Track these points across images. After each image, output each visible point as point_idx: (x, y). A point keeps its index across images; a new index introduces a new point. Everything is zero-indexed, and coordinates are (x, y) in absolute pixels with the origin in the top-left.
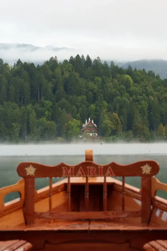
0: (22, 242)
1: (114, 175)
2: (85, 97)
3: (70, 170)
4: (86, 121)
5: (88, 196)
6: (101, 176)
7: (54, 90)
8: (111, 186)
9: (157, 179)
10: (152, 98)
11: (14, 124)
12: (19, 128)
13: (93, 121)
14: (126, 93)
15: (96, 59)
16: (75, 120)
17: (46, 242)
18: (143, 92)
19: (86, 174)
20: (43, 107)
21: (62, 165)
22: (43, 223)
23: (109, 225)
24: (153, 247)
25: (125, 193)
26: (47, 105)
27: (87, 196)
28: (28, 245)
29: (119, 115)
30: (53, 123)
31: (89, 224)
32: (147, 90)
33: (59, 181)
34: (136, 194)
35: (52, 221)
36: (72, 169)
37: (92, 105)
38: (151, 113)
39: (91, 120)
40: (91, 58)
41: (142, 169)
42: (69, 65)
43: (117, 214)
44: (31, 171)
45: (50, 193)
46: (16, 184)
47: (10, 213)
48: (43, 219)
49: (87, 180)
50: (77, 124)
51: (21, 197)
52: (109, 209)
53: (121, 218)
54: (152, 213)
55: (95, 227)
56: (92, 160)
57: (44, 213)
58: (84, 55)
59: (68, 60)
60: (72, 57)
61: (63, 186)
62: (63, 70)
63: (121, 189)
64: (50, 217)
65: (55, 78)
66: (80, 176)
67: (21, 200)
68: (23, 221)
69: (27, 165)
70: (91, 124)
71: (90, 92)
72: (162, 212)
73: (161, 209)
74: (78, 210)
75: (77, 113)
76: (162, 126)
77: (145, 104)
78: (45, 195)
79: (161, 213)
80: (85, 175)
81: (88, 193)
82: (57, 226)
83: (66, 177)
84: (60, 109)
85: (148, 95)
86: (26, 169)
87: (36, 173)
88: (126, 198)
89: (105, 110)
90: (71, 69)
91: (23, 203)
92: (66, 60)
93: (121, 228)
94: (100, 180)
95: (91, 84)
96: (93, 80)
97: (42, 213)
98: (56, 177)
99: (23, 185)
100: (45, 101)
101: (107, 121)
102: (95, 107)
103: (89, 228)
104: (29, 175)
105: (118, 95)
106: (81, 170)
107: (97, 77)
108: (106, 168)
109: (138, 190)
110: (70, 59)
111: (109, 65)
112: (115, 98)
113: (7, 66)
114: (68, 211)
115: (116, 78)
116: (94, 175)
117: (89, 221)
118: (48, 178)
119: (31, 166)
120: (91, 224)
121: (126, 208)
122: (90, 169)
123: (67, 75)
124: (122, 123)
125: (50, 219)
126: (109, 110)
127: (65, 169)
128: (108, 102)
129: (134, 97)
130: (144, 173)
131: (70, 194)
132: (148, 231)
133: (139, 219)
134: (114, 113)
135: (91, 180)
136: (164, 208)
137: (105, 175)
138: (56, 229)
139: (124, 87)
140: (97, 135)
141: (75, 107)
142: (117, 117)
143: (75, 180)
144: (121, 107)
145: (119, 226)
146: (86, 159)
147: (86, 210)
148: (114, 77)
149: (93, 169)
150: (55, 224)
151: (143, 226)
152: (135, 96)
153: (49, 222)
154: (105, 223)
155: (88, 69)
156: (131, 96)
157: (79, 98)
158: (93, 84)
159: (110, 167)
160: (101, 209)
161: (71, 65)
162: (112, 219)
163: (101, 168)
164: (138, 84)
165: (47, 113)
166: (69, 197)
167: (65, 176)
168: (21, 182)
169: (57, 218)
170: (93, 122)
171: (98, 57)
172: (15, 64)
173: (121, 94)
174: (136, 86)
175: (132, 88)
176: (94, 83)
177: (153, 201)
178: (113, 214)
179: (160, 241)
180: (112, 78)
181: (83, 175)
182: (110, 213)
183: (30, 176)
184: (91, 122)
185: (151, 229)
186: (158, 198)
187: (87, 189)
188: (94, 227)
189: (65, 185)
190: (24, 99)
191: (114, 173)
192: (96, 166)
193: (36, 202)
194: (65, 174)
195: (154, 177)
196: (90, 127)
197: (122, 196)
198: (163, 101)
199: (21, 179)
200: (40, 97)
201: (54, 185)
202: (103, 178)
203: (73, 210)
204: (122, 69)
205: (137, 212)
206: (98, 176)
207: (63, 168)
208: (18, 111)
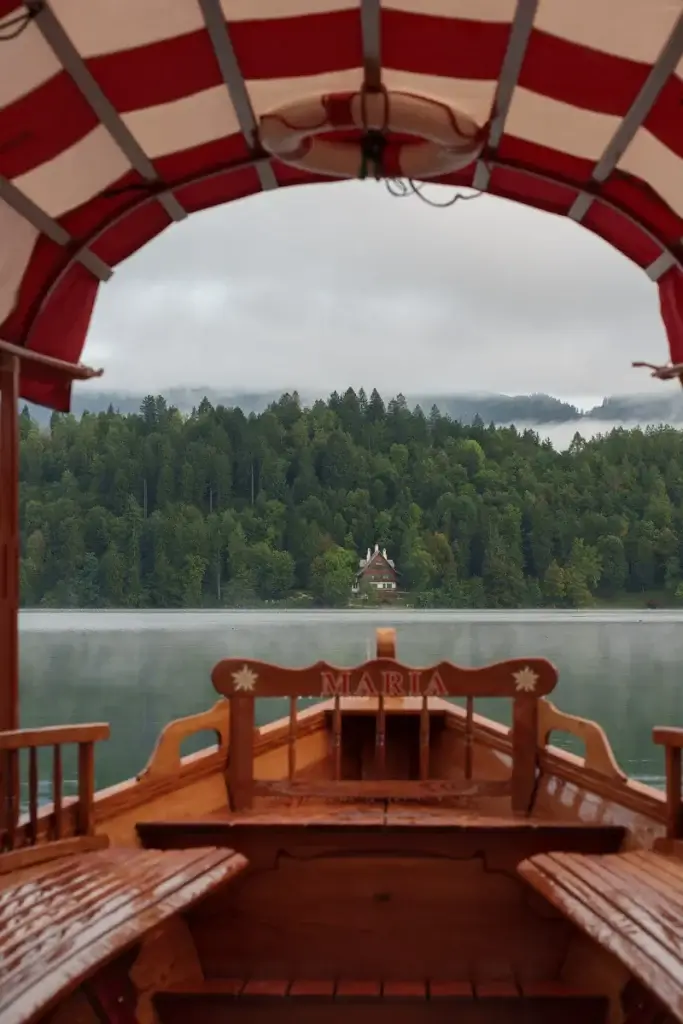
0: (225, 852)
1: (446, 693)
2: (365, 492)
3: (341, 680)
4: (369, 553)
5: (382, 744)
6: (415, 695)
7: (291, 475)
8: (440, 719)
9: (551, 703)
10: (532, 498)
11: (189, 557)
12: (203, 569)
13: (384, 552)
14: (468, 486)
15: (396, 399)
16: (341, 549)
17: (282, 853)
18: (510, 483)
19: (380, 689)
20: (262, 517)
21: (322, 667)
22: (274, 805)
23: (434, 815)
24: (542, 869)
25: (472, 737)
26: (272, 511)
27: (381, 742)
28: (238, 860)
29: (451, 540)
30: (286, 555)
31: (386, 811)
32: (518, 477)
33: (313, 703)
34: (499, 740)
35: (295, 802)
36: (345, 677)
37: (382, 513)
38: (531, 534)
39: (380, 549)
40: (382, 397)
41: (514, 679)
42: (328, 415)
43: (453, 787)
44: (245, 680)
45: (291, 733)
46: (210, 711)
47: (194, 780)
48: (273, 798)
49: (381, 703)
50: (347, 559)
51: (220, 742)
52: (434, 774)
53: (463, 796)
54: (538, 785)
55: (399, 818)
56: (392, 654)
57: (277, 782)
58: (365, 390)
59: (325, 401)
60: (335, 394)
61: (322, 718)
62: (312, 424)
63: (462, 727)
64: (291, 793)
65: (293, 446)
66: (364, 694)
67: (220, 749)
68: (224, 800)
69: (238, 665)
70: (380, 559)
71: (378, 481)
72: (564, 785)
73: (559, 776)
74: (358, 777)
75: (347, 533)
76: (557, 567)
77: (513, 512)
78: (281, 738)
79: (560, 787)
80: (376, 692)
81: (383, 736)
82: (307, 815)
83: (331, 696)
84: (304, 521)
85: (521, 490)
86: (235, 675)
87: (258, 684)
88: (476, 749)
89: (415, 526)
90: (332, 424)
91: (225, 758)
92: (321, 401)
93: (463, 821)
94: (412, 703)
95: (382, 462)
96: (385, 451)
97: (270, 783)
98: (305, 695)
99: (226, 713)
100: (267, 501)
101: (419, 554)
102: (390, 518)
103: (385, 819)
104: (242, 690)
105: (447, 489)
106: (366, 680)
107: (398, 443)
108: (427, 675)
109: (504, 730)
110: (330, 398)
111: (427, 414)
112: (441, 498)
113: (174, 415)
114: (334, 779)
115: (443, 447)
116: (399, 691)
117: (384, 802)
118: (286, 698)
119: (246, 668)
120: (389, 810)
121: (475, 774)
122: (388, 676)
123: (322, 438)
124: (456, 558)
125: (290, 797)
126: (425, 524)
127: (328, 676)
128: (424, 507)
129: (488, 494)
130: (519, 688)
131: (339, 737)
132: (527, 829)
133: (507, 801)
134: (436, 534)
135: (391, 704)
136: (569, 773)
137: (425, 693)
138: (305, 821)
139: (465, 470)
140: (394, 586)
141: (341, 516)
142: (446, 544)
143: (351, 703)
144: (455, 519)
145: (459, 816)
146: (379, 653)
147: (378, 778)
148: (438, 444)
149: (396, 679)
150: (301, 809)
151: (517, 817)
152: (490, 492)
153: (288, 805)
154: (424, 809)
155: (374, 424)
156: (480, 491)
157: (354, 495)
158: (387, 460)
159: (437, 674)
160: (414, 774)
161: (332, 413)
162: (440, 799)
163: (414, 677)
164: (499, 462)
165: (271, 530)
166: (338, 744)
167: (328, 693)
168: (221, 707)
169: (308, 796)
170: (385, 556)
171: (401, 395)
172: (194, 409)
173: (456, 485)
174: (494, 468)
175: (482, 473)
176: (390, 458)
177: (541, 758)
178: (443, 786)
179: (558, 856)
180: (435, 446)
181: (372, 691)
182: (436, 784)
183: (242, 693)
184: (380, 555)
185: (534, 824)
186: (552, 749)
187: (381, 726)
188: (397, 817)
189: (328, 715)
190: (215, 495)
191: (448, 689)
192: (404, 670)
193: (257, 755)
194: (329, 690)
195: (543, 698)
196: (379, 567)
197: (465, 743)
198: (560, 504)
199: (222, 699)
200: (256, 492)
201: (302, 715)
202: (420, 699)
203: (346, 776)
204: (459, 425)
205: (503, 784)
206: (408, 695)
207: (323, 674)
208: (200, 526)
